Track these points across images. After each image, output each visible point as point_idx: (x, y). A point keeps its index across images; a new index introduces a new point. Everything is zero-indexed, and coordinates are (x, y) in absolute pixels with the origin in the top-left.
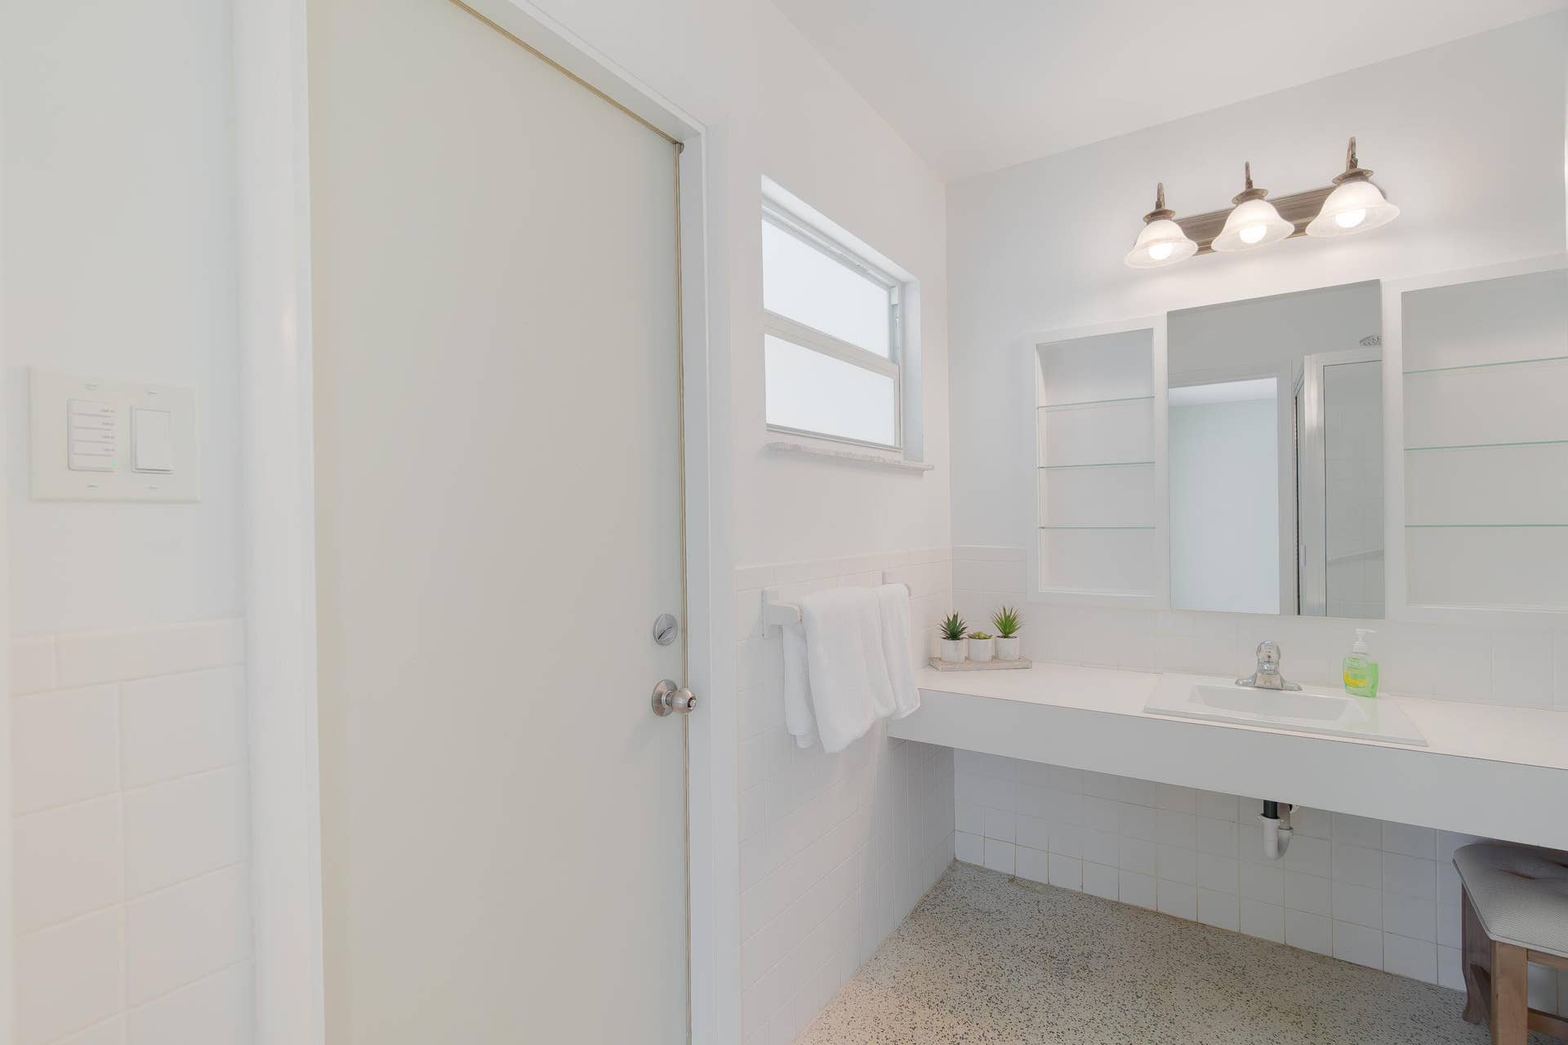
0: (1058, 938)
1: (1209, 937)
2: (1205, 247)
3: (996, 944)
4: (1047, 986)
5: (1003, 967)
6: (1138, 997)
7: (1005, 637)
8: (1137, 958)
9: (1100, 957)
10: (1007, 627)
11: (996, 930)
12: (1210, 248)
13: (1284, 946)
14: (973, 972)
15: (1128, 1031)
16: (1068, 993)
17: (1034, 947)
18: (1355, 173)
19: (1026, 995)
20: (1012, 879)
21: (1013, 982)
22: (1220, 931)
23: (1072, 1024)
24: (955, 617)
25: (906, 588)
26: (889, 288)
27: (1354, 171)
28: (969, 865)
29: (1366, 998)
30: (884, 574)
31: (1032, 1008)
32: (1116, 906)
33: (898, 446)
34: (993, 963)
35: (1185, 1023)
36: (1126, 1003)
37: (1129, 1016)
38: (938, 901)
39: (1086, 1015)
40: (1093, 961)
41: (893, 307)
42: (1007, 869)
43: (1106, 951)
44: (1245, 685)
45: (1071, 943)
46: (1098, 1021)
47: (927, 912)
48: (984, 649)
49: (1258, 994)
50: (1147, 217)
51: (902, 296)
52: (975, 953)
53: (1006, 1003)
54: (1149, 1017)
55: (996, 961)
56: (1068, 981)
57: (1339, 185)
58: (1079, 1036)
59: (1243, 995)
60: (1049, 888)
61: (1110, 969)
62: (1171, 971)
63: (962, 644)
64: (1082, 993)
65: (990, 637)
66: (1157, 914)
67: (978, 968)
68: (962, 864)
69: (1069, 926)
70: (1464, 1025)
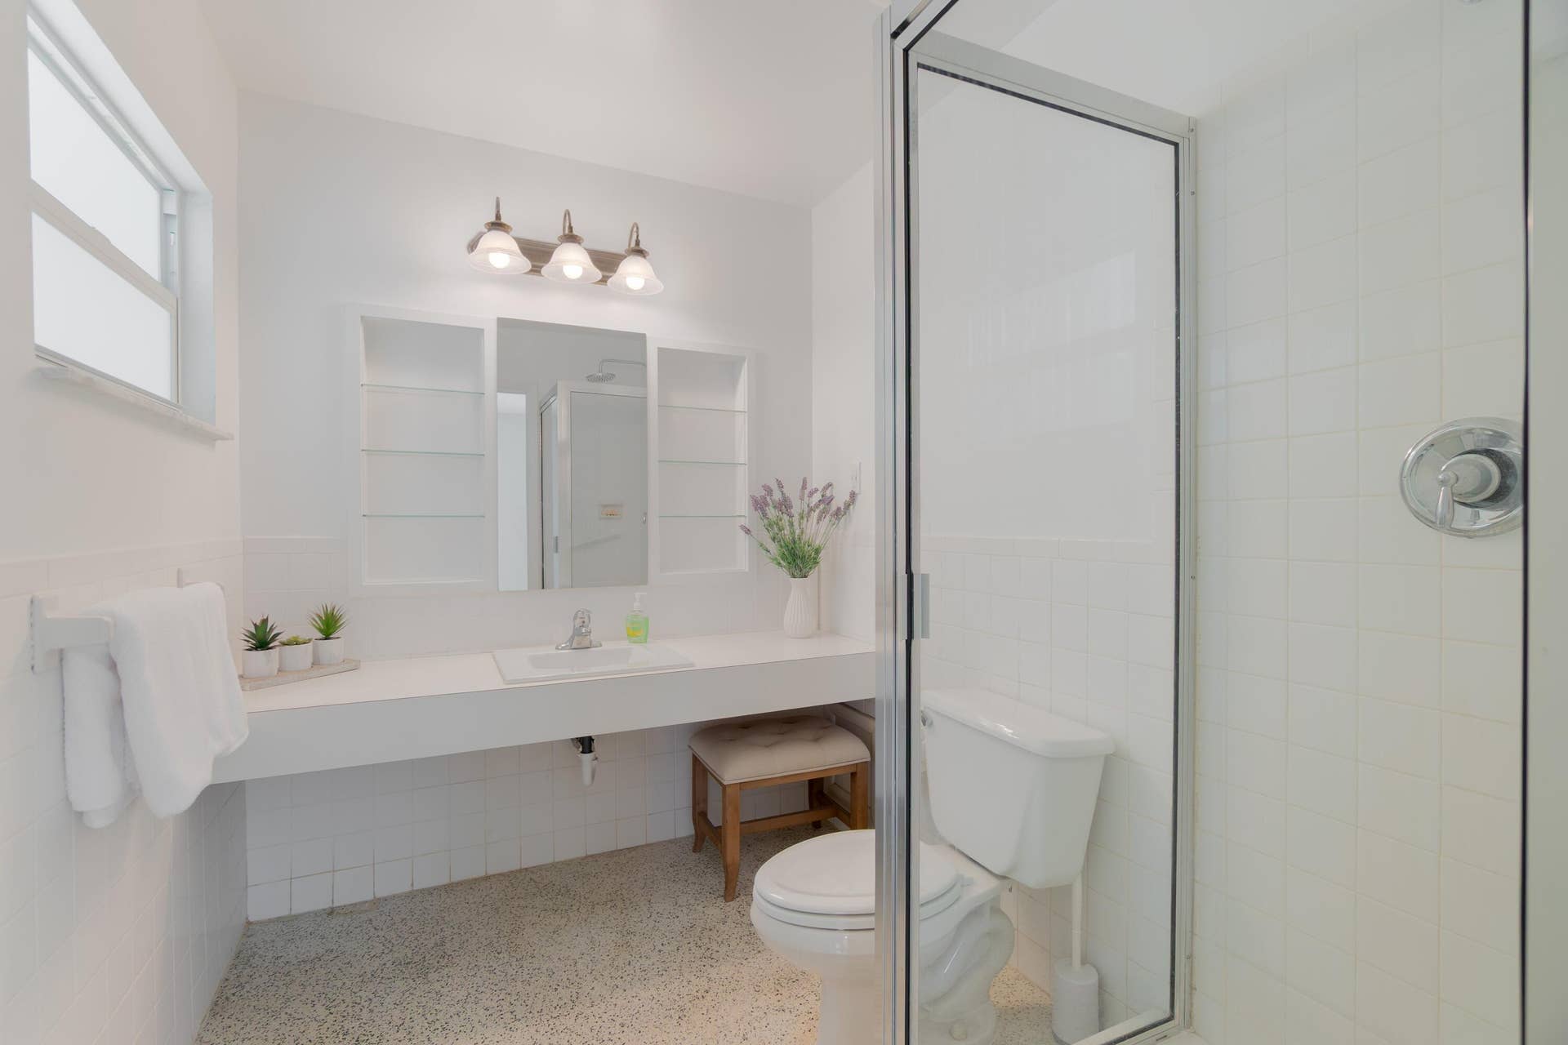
0: (406, 944)
1: (533, 877)
2: (536, 270)
3: (339, 983)
4: (414, 992)
5: (358, 1001)
6: (498, 953)
7: (326, 639)
8: (485, 922)
9: (453, 938)
10: (329, 626)
11: (335, 970)
12: (540, 272)
13: (587, 857)
14: (326, 1026)
15: (502, 985)
16: (437, 986)
17: (385, 964)
18: (639, 252)
19: (397, 1013)
20: (331, 912)
21: (376, 1010)
22: (540, 868)
23: (453, 1010)
24: (265, 621)
25: (218, 587)
26: (162, 190)
27: (637, 248)
28: (270, 921)
29: (644, 867)
30: (179, 572)
31: (407, 1020)
32: (449, 888)
33: (175, 401)
34: (345, 1005)
35: (542, 952)
36: (491, 963)
37: (499, 973)
38: (243, 980)
39: (462, 994)
40: (448, 945)
41: (165, 218)
42: (324, 904)
43: (456, 931)
44: (563, 648)
45: (422, 941)
46: (474, 993)
47: (233, 998)
48: (300, 656)
49: (583, 900)
50: (488, 224)
51: (182, 206)
52: (318, 1006)
53: (377, 1033)
54: (514, 964)
55: (347, 1000)
56: (432, 976)
57: (629, 255)
58: (462, 1016)
59: (574, 907)
60: (377, 902)
61: (466, 944)
62: (517, 918)
63: (274, 654)
64: (450, 979)
65: (310, 640)
66: (487, 878)
67: (331, 1019)
68: (261, 923)
69: (412, 928)
70: (695, 856)
